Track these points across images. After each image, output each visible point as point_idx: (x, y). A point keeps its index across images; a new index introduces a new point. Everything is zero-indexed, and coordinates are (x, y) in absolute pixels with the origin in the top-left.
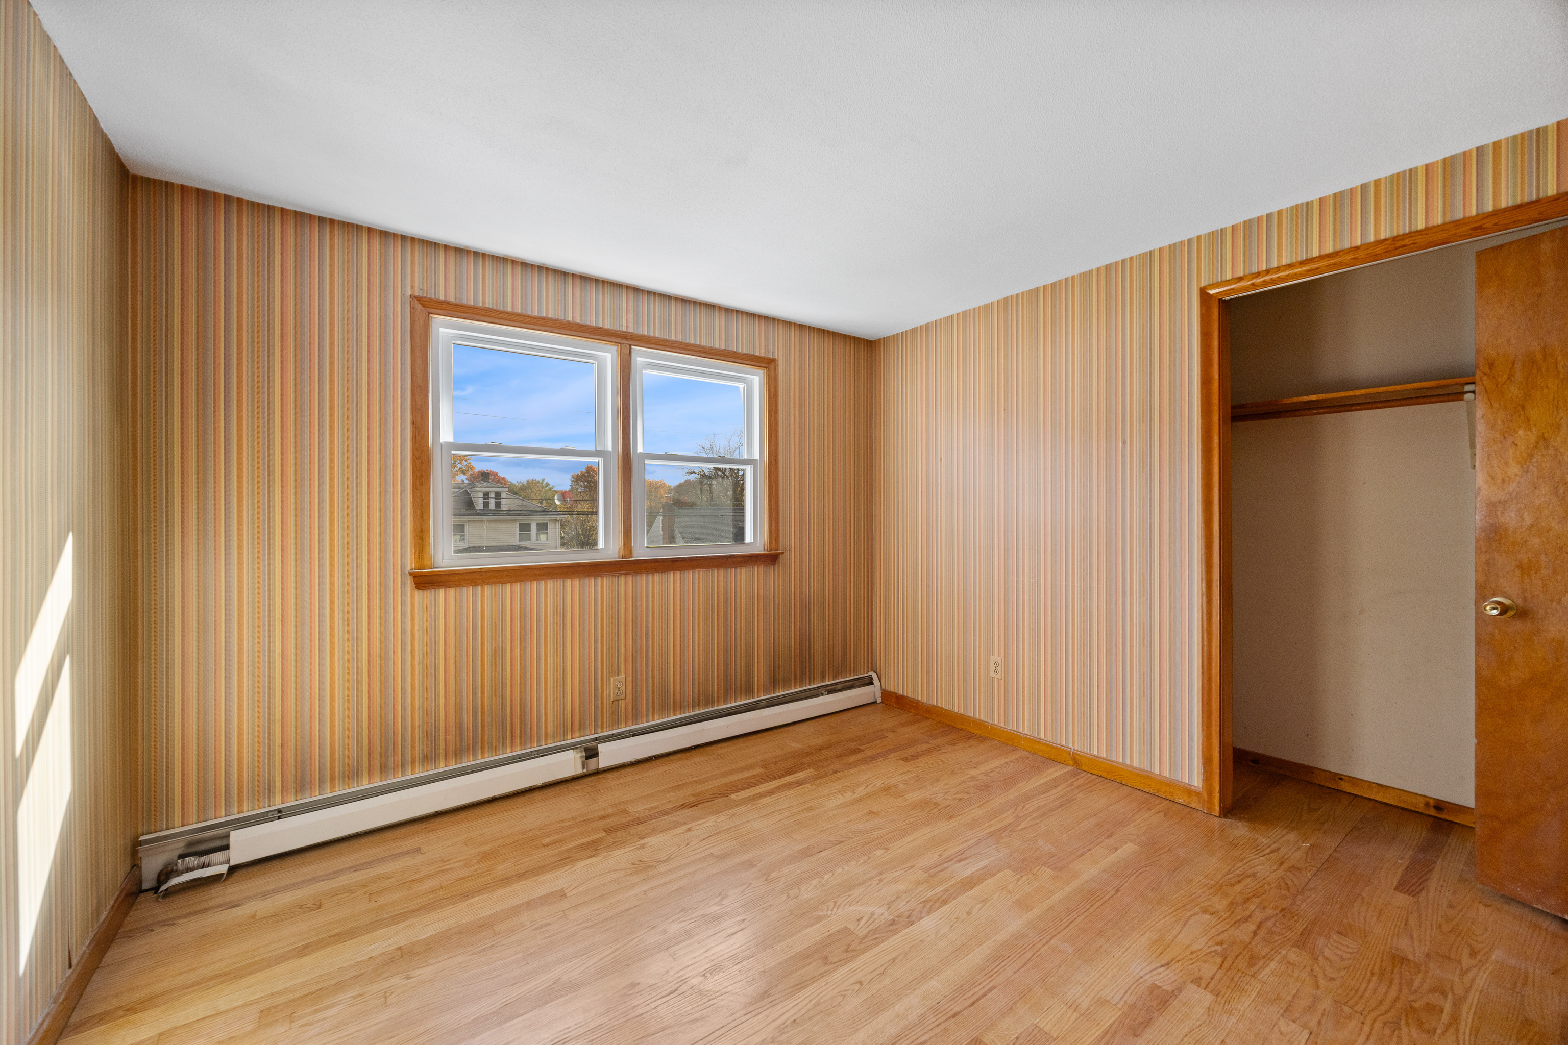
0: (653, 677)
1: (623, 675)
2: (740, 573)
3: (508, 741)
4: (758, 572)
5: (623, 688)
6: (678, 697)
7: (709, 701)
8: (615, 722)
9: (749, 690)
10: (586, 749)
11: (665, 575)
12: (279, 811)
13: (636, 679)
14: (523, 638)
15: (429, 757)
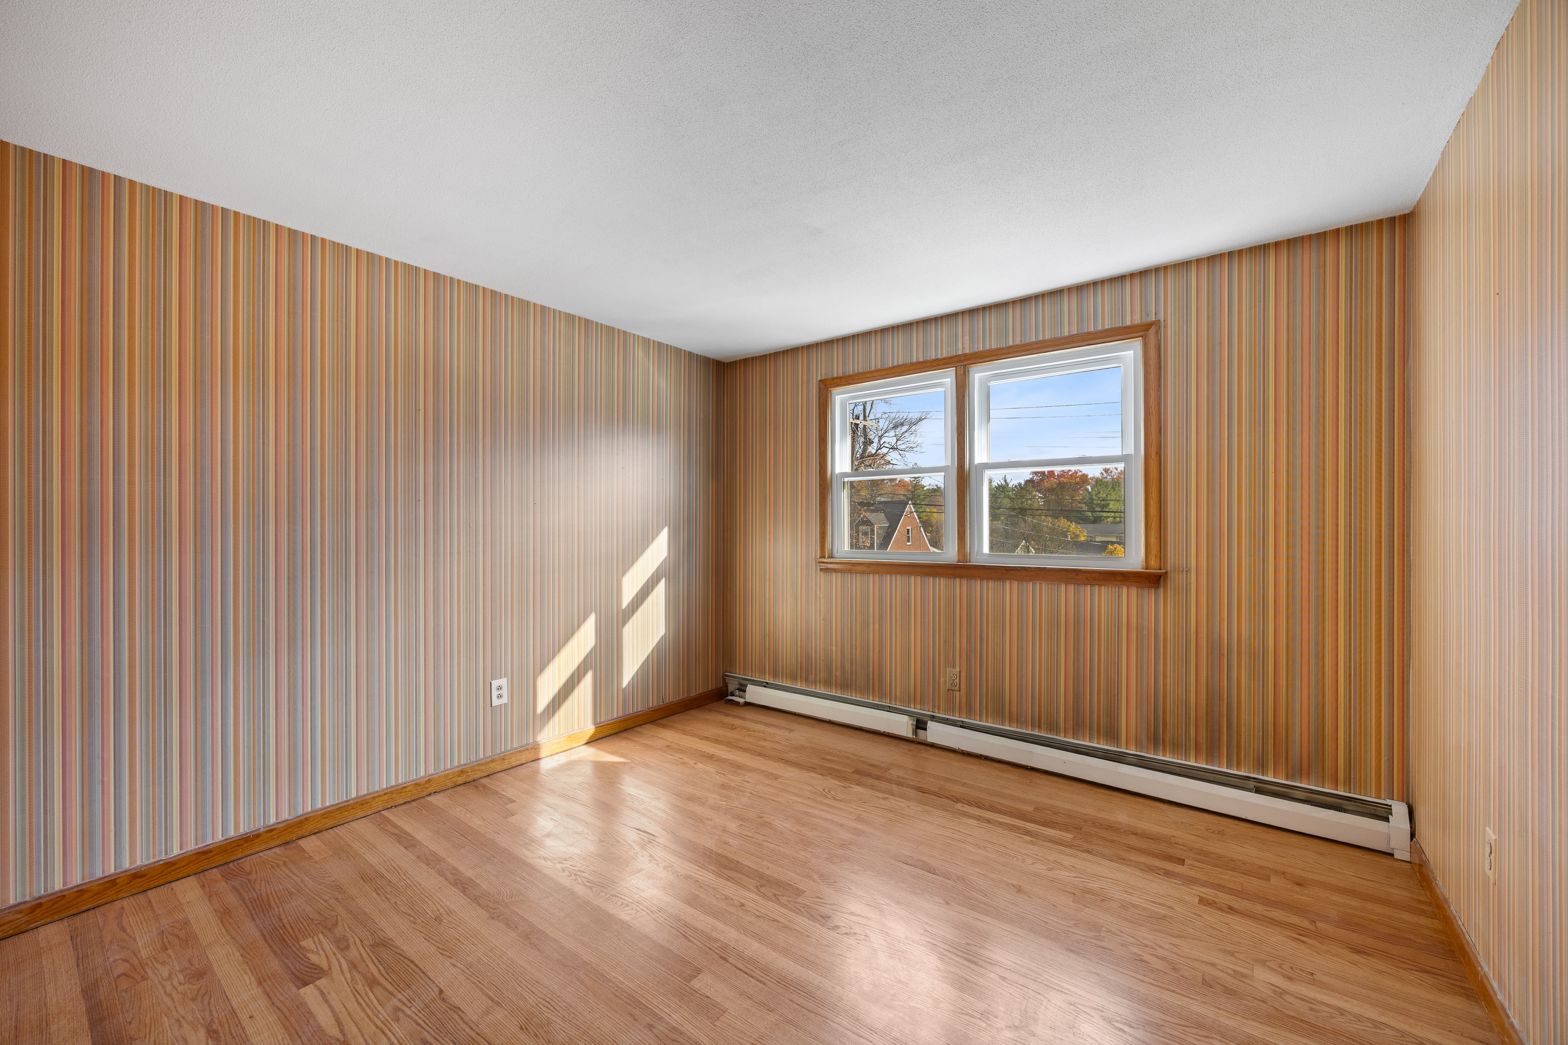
0: (987, 680)
1: (958, 669)
2: (1099, 594)
3: (871, 691)
4: (1128, 595)
5: (957, 681)
6: (1014, 709)
7: (1053, 726)
8: (951, 709)
9: (1112, 734)
10: (918, 721)
11: (1000, 584)
12: (767, 683)
13: (970, 676)
14: (881, 618)
15: (828, 683)
